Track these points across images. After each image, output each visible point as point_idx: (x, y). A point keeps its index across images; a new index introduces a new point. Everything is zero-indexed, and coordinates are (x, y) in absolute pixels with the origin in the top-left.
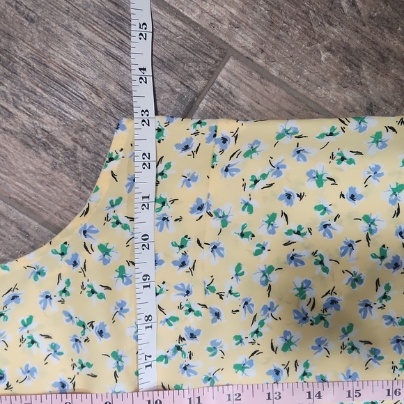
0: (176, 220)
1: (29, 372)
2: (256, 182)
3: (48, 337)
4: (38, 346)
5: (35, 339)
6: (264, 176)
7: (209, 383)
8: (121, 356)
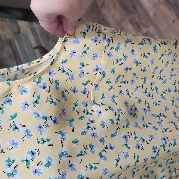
0: (87, 74)
1: (14, 144)
2: (118, 61)
3: (24, 126)
4: (18, 130)
5: (17, 127)
6: (121, 60)
7: (102, 143)
8: (64, 133)
